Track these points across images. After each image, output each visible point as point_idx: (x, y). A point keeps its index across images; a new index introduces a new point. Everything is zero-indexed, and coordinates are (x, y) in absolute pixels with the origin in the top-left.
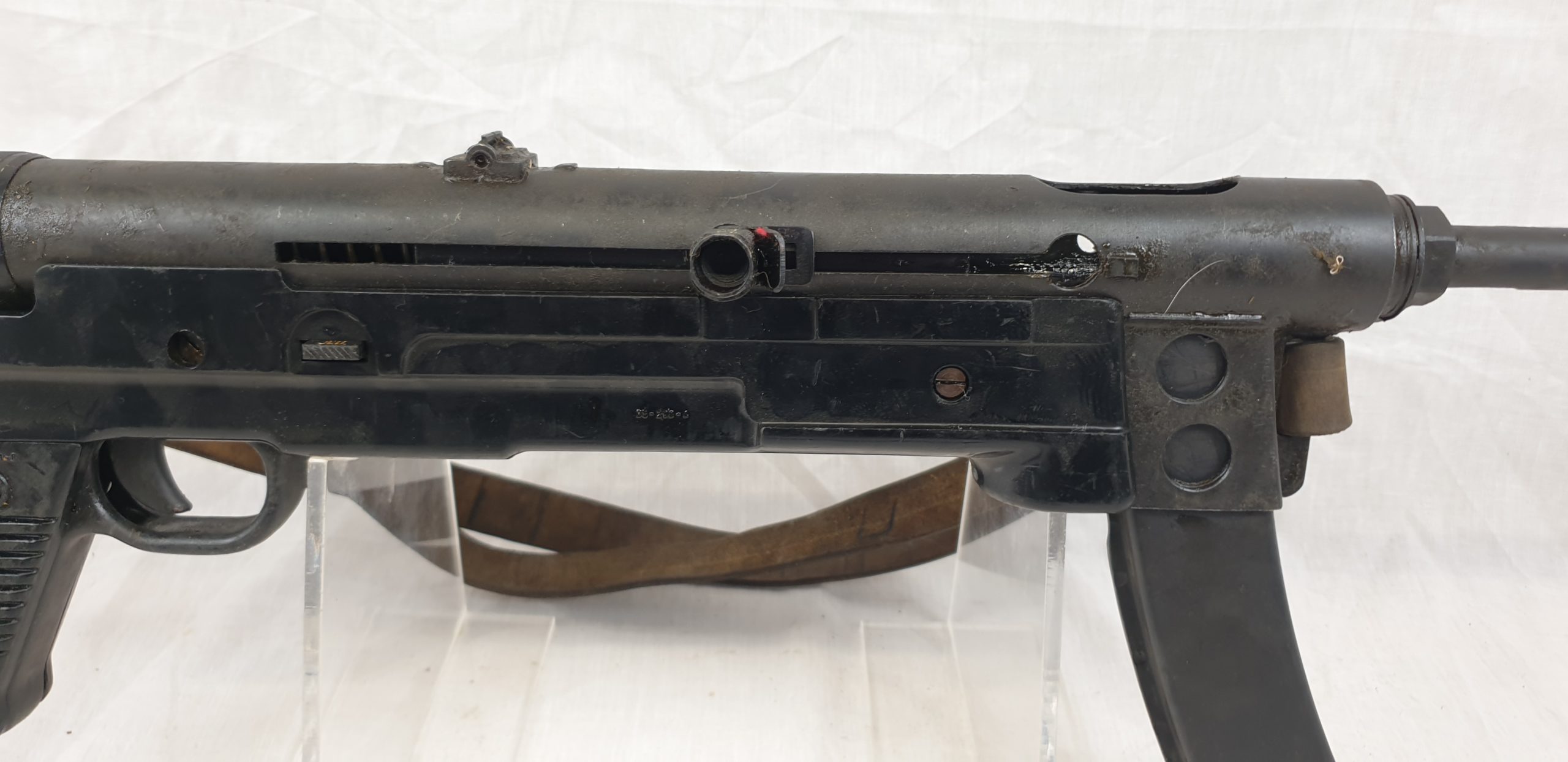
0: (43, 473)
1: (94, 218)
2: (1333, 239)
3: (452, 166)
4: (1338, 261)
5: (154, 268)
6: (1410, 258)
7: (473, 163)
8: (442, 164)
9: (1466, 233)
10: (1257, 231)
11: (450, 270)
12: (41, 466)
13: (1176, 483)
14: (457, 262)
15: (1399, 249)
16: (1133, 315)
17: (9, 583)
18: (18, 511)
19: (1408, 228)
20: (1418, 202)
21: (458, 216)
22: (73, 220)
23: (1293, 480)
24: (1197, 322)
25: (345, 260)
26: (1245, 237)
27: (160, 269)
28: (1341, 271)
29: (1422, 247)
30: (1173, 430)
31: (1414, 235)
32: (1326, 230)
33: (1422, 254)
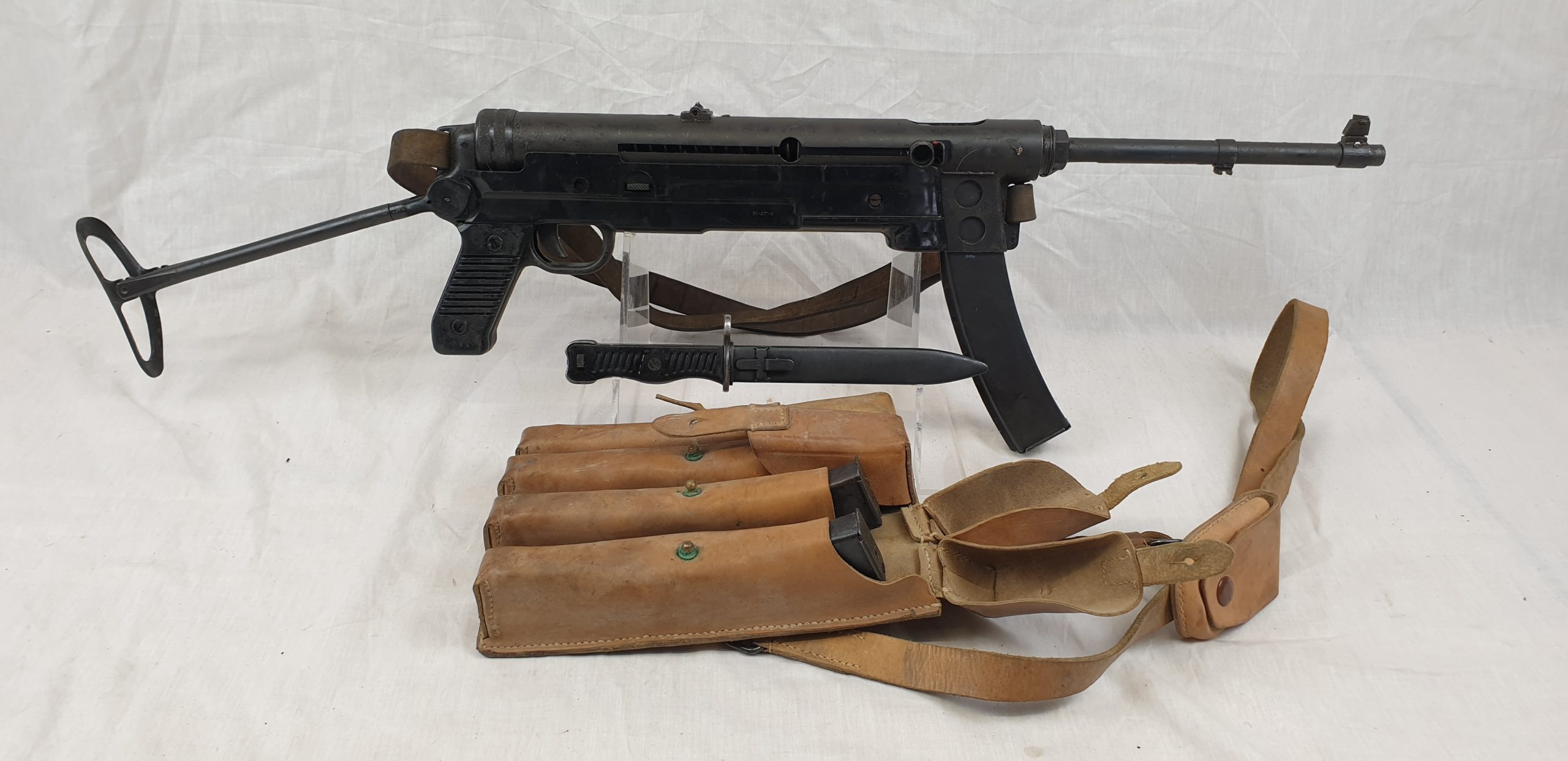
0: (518, 237)
1: (548, 134)
2: (1018, 141)
3: (684, 115)
4: (1020, 150)
5: (571, 153)
6: (1050, 148)
7: (692, 114)
8: (680, 115)
9: (1074, 140)
10: (989, 139)
11: (685, 155)
12: (517, 234)
13: (964, 241)
14: (687, 152)
15: (1044, 146)
16: (944, 173)
17: (500, 283)
18: (506, 253)
19: (1050, 137)
20: (1056, 128)
21: (688, 134)
22: (540, 134)
23: (1013, 243)
24: (969, 175)
25: (648, 151)
26: (985, 141)
27: (573, 154)
28: (1021, 153)
29: (1054, 144)
30: (962, 219)
31: (1052, 140)
32: (1016, 138)
33: (1054, 147)
